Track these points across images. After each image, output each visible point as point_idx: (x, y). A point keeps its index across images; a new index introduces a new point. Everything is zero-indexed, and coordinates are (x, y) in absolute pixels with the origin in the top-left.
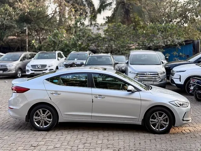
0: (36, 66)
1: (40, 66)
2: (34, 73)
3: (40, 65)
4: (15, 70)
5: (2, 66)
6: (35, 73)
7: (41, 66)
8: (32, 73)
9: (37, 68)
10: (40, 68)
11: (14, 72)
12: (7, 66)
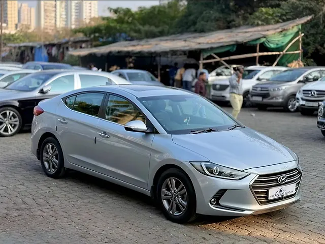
0: (310, 92)
1: (315, 93)
2: (304, 105)
3: (317, 91)
4: (282, 97)
5: (263, 89)
6: (306, 105)
7: (317, 93)
8: (302, 105)
9: (310, 95)
10: (316, 96)
11: (280, 100)
12: (269, 89)
